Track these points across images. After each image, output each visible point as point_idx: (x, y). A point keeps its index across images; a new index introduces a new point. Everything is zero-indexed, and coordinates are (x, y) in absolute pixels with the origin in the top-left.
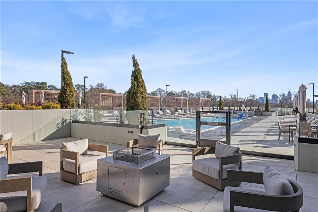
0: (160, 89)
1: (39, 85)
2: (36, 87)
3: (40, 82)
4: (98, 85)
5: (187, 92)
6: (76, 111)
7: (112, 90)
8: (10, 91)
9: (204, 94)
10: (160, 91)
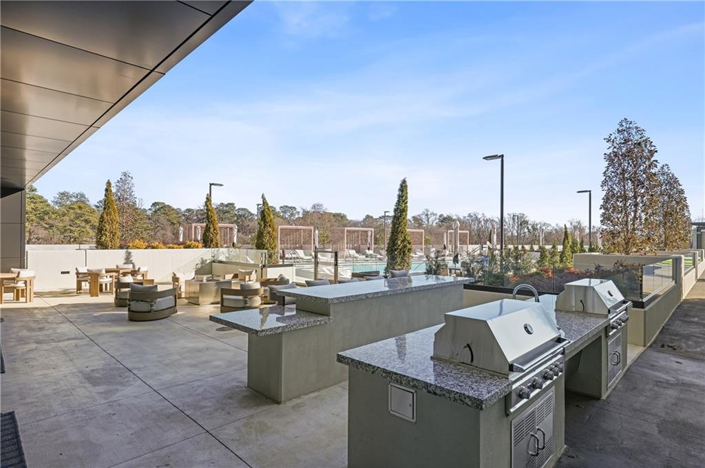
0: (427, 210)
1: (225, 208)
2: (220, 210)
3: (226, 203)
4: (314, 207)
5: (479, 217)
6: (217, 251)
7: (340, 214)
8: (183, 218)
9: (514, 219)
10: (427, 215)
